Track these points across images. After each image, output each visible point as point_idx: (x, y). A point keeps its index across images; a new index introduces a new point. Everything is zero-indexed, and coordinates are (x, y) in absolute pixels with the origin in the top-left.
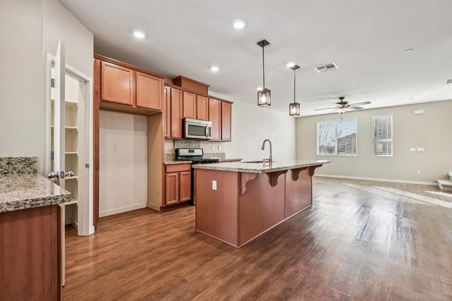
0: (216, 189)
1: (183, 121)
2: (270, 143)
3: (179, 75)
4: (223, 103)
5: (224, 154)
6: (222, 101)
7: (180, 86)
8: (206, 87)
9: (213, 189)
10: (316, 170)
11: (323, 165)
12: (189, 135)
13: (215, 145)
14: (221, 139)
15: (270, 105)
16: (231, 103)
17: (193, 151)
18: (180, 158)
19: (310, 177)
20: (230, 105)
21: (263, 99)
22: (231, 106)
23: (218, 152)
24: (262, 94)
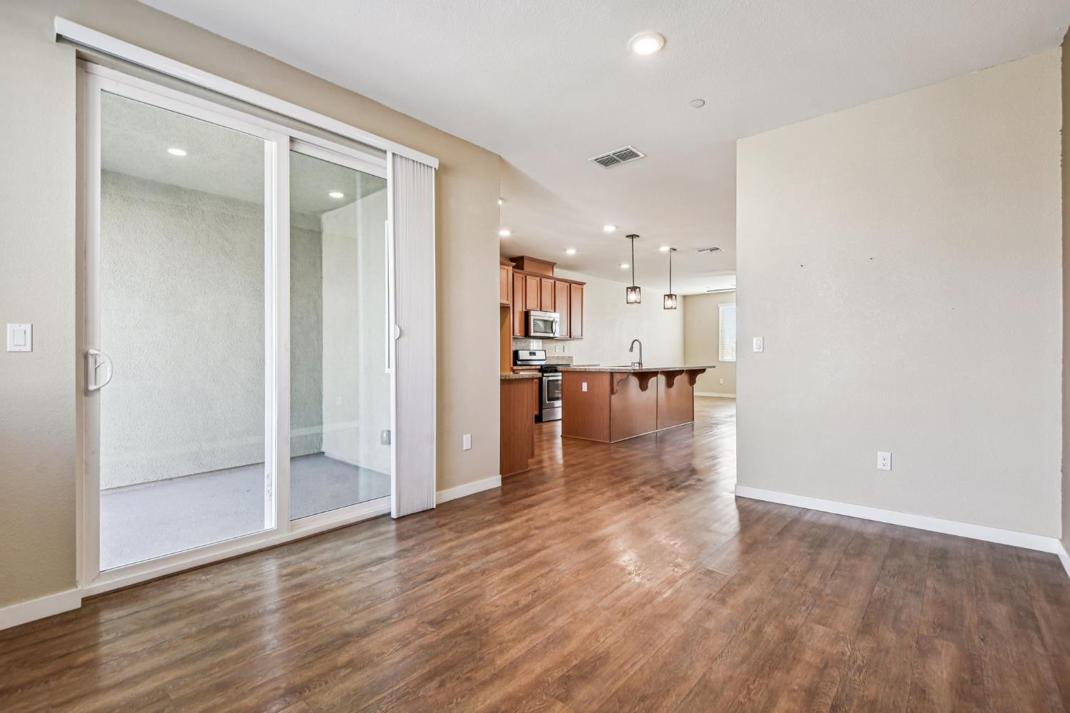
0: (586, 390)
1: (527, 315)
2: (640, 343)
3: (522, 255)
4: (572, 285)
5: (571, 358)
6: (570, 283)
7: (523, 269)
8: (552, 265)
9: (583, 390)
10: (699, 377)
11: (707, 370)
12: (534, 332)
13: (559, 345)
14: (570, 337)
15: (640, 303)
16: (582, 284)
17: (534, 354)
18: (519, 363)
19: (691, 387)
20: (581, 287)
21: (633, 296)
22: (582, 289)
23: (564, 355)
24: (632, 290)
